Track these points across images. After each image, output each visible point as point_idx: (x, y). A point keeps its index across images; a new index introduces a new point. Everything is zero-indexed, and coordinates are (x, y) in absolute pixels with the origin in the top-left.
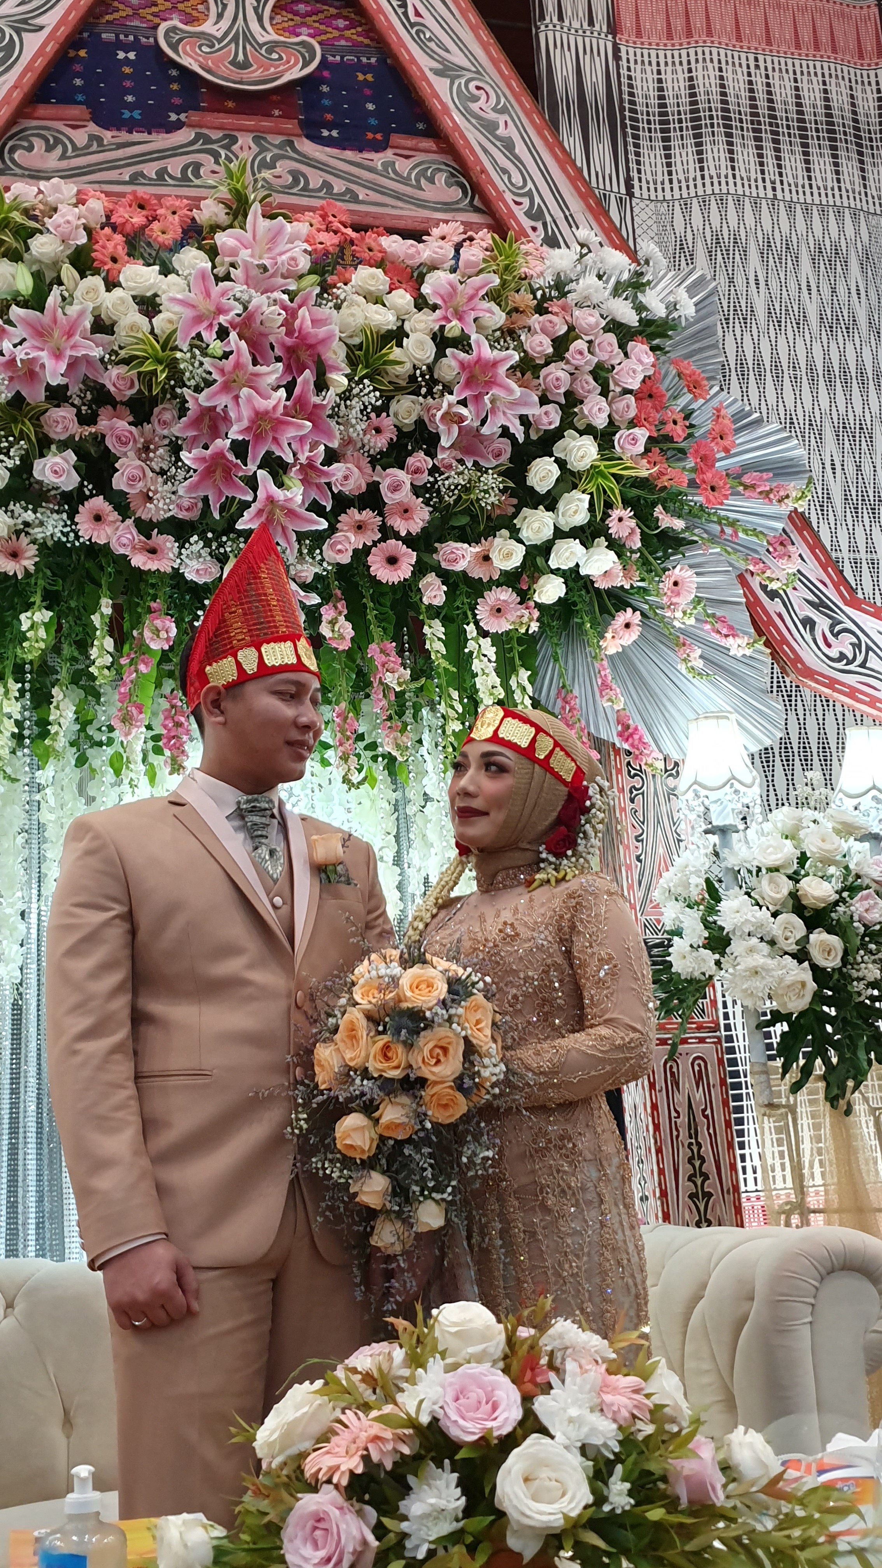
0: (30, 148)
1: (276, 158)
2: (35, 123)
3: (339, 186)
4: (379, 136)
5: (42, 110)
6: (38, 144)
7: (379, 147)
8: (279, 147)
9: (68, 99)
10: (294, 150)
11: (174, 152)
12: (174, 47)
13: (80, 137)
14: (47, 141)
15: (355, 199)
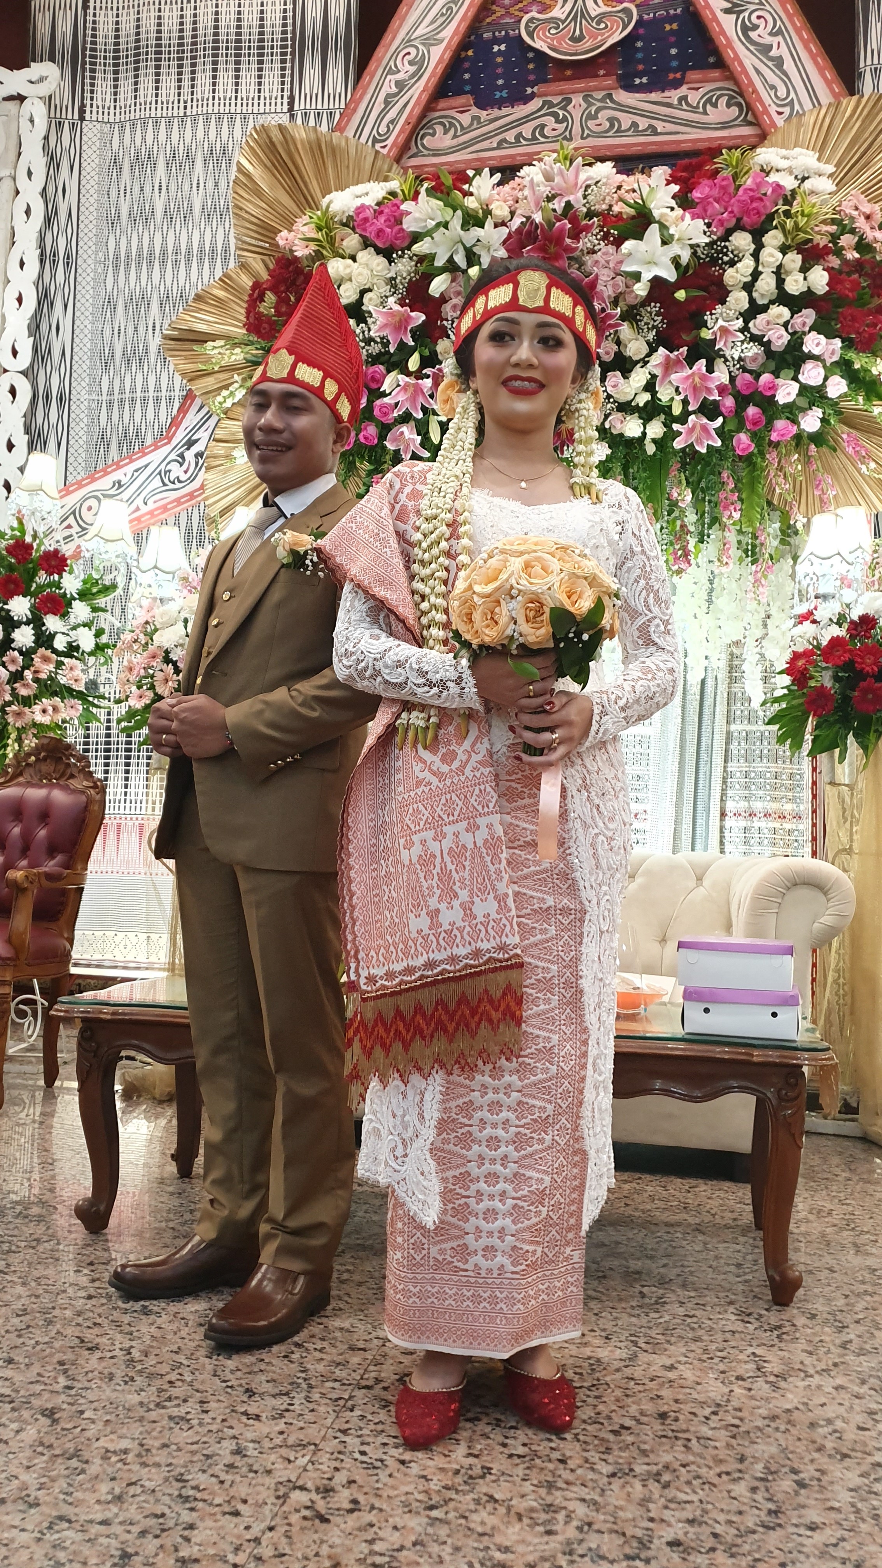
0: (433, 135)
1: (598, 110)
2: (437, 114)
3: (643, 123)
4: (678, 75)
5: (442, 104)
6: (439, 129)
7: (676, 84)
8: (602, 100)
9: (459, 92)
10: (612, 101)
11: (527, 119)
12: (531, 35)
13: (465, 119)
14: (444, 126)
15: (654, 131)
